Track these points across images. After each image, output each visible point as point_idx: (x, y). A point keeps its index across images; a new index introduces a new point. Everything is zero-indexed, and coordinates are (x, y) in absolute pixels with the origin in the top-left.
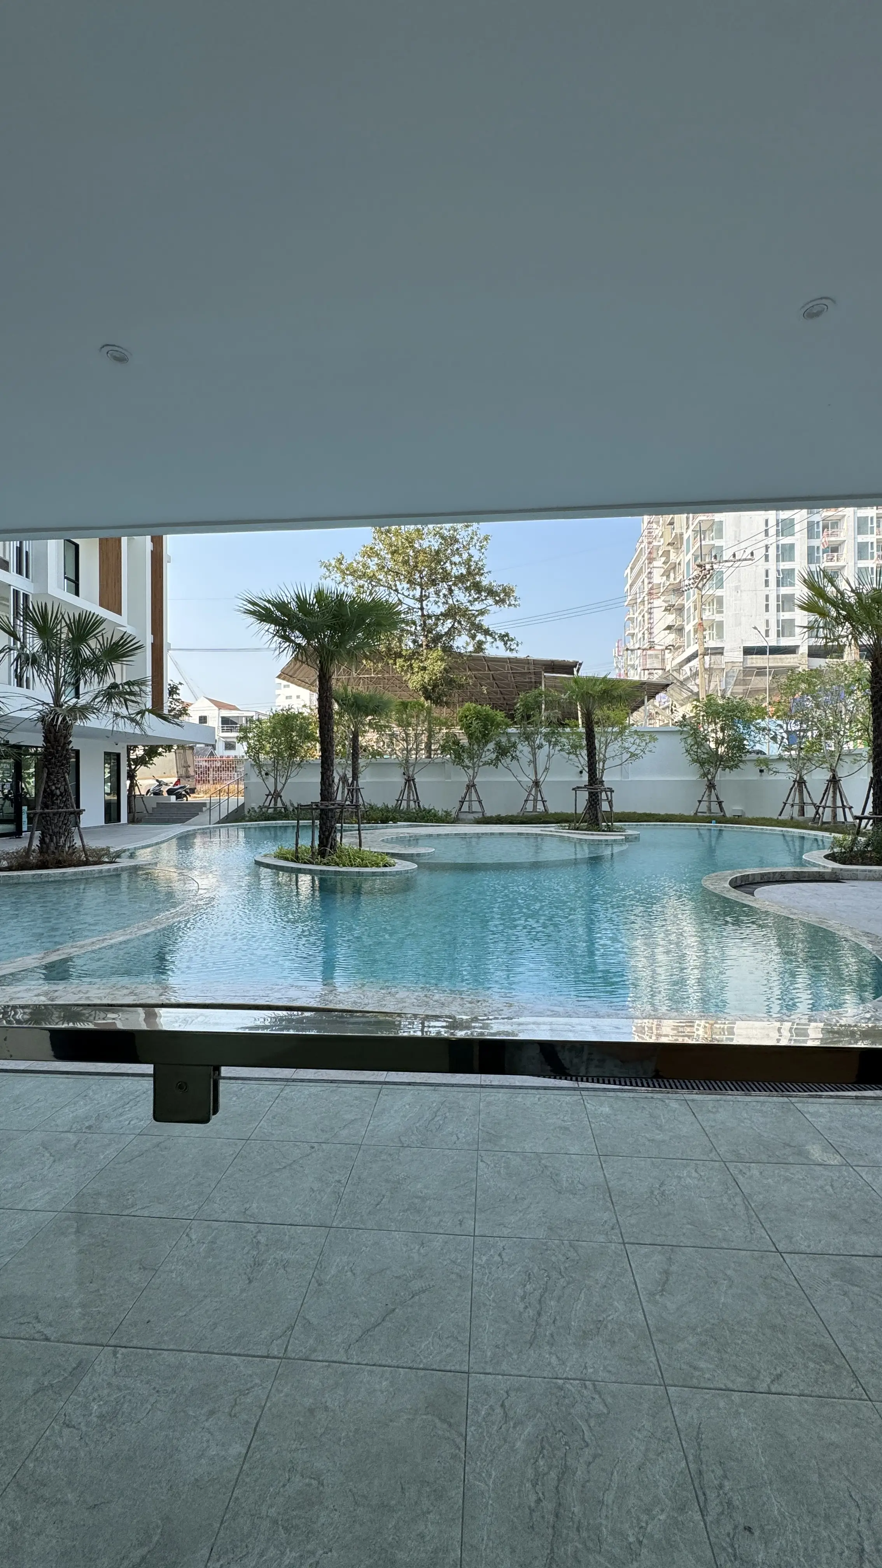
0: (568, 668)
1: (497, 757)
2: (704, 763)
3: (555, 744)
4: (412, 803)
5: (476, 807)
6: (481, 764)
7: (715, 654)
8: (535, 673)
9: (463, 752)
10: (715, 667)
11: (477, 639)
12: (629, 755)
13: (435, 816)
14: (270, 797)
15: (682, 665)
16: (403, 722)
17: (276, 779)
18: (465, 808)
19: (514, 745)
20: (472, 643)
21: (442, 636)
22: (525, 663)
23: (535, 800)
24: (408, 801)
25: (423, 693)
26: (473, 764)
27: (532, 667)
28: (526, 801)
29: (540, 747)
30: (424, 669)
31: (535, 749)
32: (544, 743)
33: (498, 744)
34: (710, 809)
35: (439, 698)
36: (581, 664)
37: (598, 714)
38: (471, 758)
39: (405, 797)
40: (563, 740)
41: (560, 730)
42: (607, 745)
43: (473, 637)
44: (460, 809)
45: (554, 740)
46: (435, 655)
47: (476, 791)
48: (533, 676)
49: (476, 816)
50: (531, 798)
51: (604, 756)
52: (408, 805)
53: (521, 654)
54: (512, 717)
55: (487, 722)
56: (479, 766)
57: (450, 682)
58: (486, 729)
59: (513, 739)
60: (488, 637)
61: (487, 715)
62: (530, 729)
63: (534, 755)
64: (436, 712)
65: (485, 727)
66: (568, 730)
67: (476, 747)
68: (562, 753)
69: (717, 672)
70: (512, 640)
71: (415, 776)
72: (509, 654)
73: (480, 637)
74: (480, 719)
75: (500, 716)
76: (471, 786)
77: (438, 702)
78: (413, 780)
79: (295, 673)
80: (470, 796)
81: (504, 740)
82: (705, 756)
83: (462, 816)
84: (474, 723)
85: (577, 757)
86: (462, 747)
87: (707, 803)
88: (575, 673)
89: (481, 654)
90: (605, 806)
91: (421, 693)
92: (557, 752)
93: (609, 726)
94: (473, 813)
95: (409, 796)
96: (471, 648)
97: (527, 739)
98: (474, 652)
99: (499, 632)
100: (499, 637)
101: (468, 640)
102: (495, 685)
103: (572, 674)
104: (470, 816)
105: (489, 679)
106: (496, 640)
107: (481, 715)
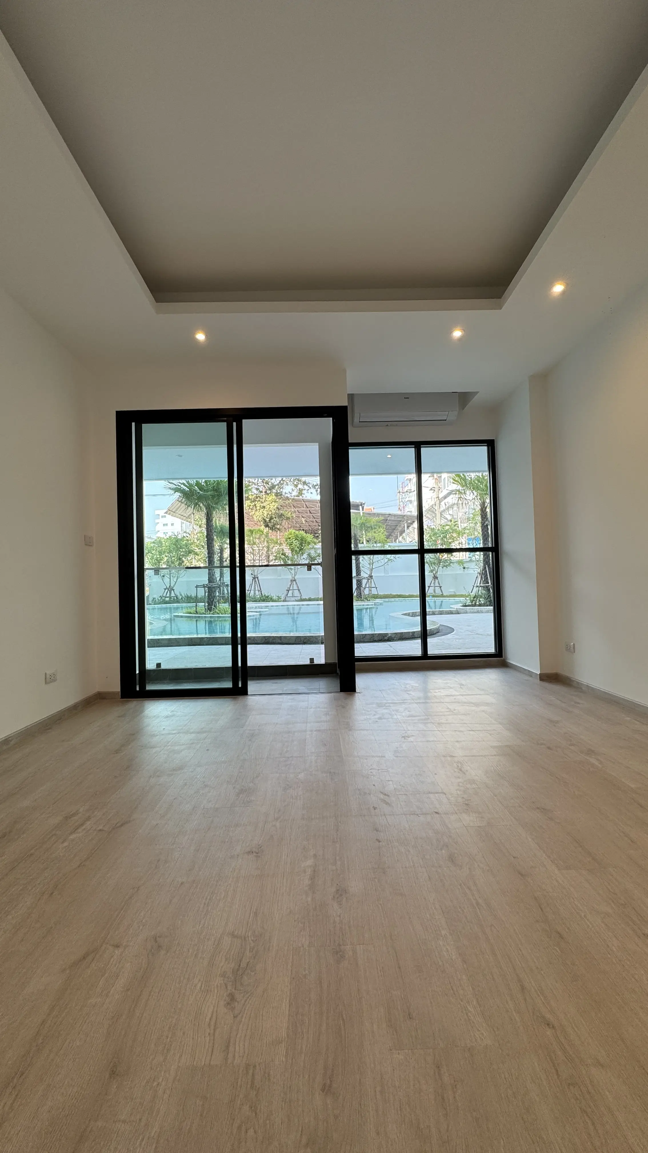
0: (356, 507)
4: (257, 592)
5: (296, 593)
9: (288, 560)
12: (387, 560)
13: (271, 599)
14: (167, 590)
16: (250, 542)
17: (170, 579)
18: (290, 594)
21: (275, 486)
24: (255, 590)
25: (264, 523)
30: (264, 507)
33: (309, 555)
34: (435, 591)
35: (274, 526)
36: (364, 504)
39: (253, 588)
43: (296, 486)
44: (286, 596)
46: (270, 498)
47: (296, 584)
49: (296, 598)
52: (255, 593)
54: (316, 538)
55: (303, 541)
57: (281, 516)
58: (302, 546)
59: (318, 552)
60: (305, 486)
64: (273, 535)
65: (301, 544)
67: (296, 557)
71: (259, 576)
73: (300, 486)
74: (298, 540)
76: (293, 580)
77: (273, 528)
78: (257, 578)
79: (177, 510)
80: (293, 587)
81: (312, 552)
83: (287, 599)
84: (295, 542)
86: (287, 557)
87: (433, 588)
88: (361, 509)
89: (301, 497)
91: (262, 523)
95: (255, 588)
96: (295, 493)
98: (298, 496)
99: (312, 483)
100: (312, 486)
101: (294, 488)
102: (311, 517)
103: (359, 510)
104: (293, 599)
105: (307, 513)
106: (310, 488)
107: (298, 537)
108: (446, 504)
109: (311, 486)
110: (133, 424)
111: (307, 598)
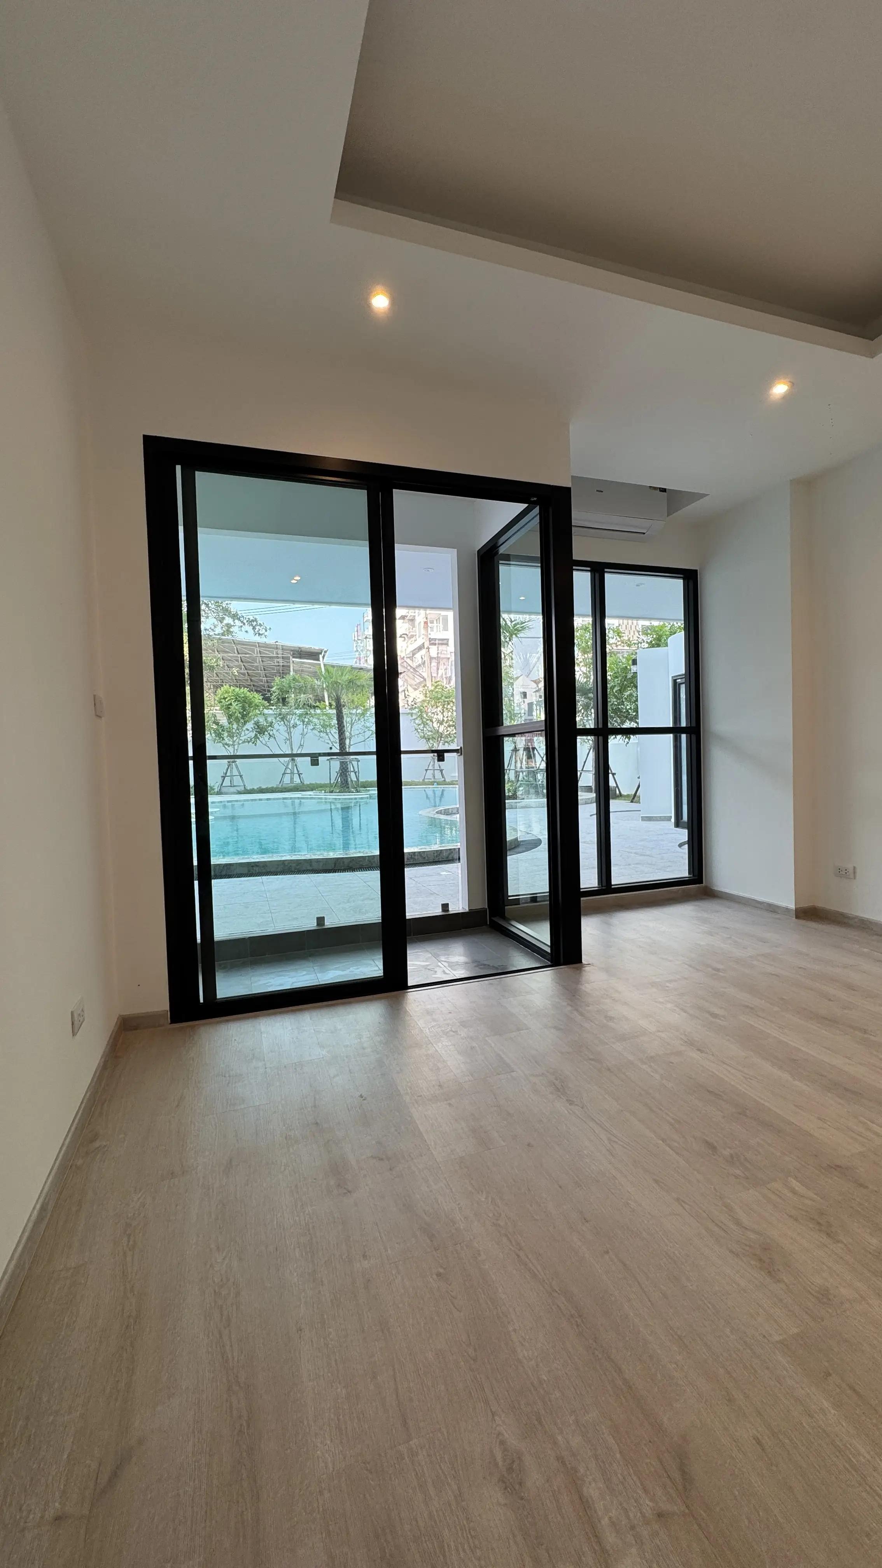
0: (314, 655)
1: (256, 735)
2: (429, 739)
3: (308, 723)
5: (237, 781)
6: (241, 742)
7: (442, 644)
8: (283, 658)
9: (223, 730)
10: (442, 656)
11: (225, 622)
15: (414, 653)
18: (227, 782)
19: (271, 724)
20: (220, 625)
22: (273, 648)
23: (292, 773)
26: (234, 742)
27: (280, 652)
28: (284, 774)
29: (295, 726)
31: (290, 728)
32: (298, 723)
33: (257, 723)
36: (326, 652)
37: (344, 699)
38: (231, 735)
40: (315, 720)
41: (312, 711)
42: (352, 724)
43: (221, 620)
44: (222, 785)
45: (306, 720)
47: (237, 767)
48: (281, 660)
49: (239, 789)
50: (288, 771)
51: (350, 734)
53: (269, 639)
54: (268, 699)
55: (245, 704)
56: (239, 744)
58: (245, 710)
59: (269, 719)
60: (236, 621)
61: (246, 697)
62: (285, 710)
63: (290, 733)
65: (244, 708)
66: (318, 711)
67: (235, 726)
68: (314, 731)
69: (444, 661)
70: (260, 625)
72: (257, 639)
73: (228, 620)
74: (239, 701)
75: (257, 698)
80: (231, 772)
81: (261, 720)
82: (430, 733)
83: (223, 790)
84: (234, 704)
85: (327, 734)
86: (222, 726)
88: (321, 659)
89: (230, 637)
90: (353, 777)
92: (309, 731)
93: (354, 708)
94: (234, 786)
96: (219, 631)
97: (282, 719)
98: (223, 634)
99: (247, 617)
100: (247, 621)
101: (216, 623)
102: (243, 667)
103: (318, 660)
104: (232, 790)
105: (237, 661)
106: (244, 624)
107: (239, 697)
108: (423, 657)
109: (245, 621)
110: (178, 468)
111: (255, 788)
